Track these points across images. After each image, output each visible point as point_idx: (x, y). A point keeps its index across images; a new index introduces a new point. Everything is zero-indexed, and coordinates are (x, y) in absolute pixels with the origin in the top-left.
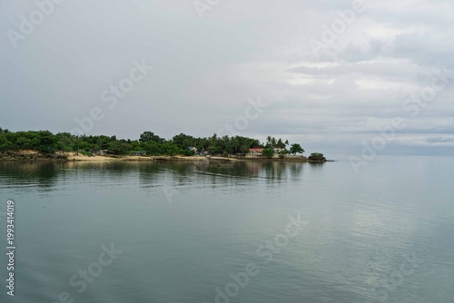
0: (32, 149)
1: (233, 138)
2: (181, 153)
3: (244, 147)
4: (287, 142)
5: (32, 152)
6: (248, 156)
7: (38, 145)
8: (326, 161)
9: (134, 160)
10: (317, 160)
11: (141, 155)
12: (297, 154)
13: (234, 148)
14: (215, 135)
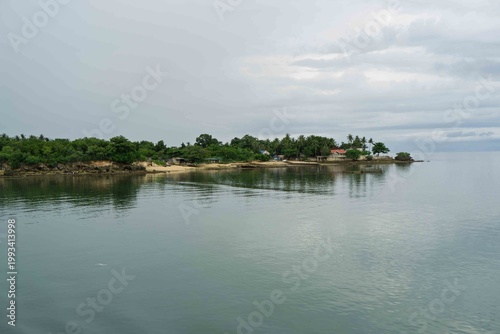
0: (106, 160)
1: (309, 138)
2: (256, 158)
3: (325, 148)
4: (371, 141)
5: (106, 164)
6: (330, 159)
7: (113, 155)
8: (413, 161)
9: (213, 169)
10: (404, 160)
11: (217, 162)
12: (381, 154)
13: (313, 150)
14: (288, 136)
